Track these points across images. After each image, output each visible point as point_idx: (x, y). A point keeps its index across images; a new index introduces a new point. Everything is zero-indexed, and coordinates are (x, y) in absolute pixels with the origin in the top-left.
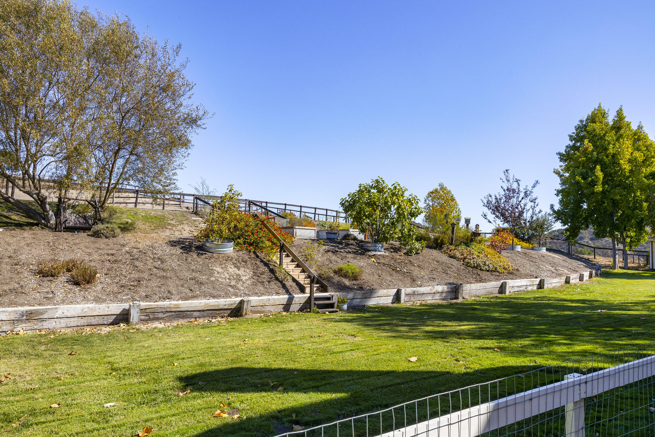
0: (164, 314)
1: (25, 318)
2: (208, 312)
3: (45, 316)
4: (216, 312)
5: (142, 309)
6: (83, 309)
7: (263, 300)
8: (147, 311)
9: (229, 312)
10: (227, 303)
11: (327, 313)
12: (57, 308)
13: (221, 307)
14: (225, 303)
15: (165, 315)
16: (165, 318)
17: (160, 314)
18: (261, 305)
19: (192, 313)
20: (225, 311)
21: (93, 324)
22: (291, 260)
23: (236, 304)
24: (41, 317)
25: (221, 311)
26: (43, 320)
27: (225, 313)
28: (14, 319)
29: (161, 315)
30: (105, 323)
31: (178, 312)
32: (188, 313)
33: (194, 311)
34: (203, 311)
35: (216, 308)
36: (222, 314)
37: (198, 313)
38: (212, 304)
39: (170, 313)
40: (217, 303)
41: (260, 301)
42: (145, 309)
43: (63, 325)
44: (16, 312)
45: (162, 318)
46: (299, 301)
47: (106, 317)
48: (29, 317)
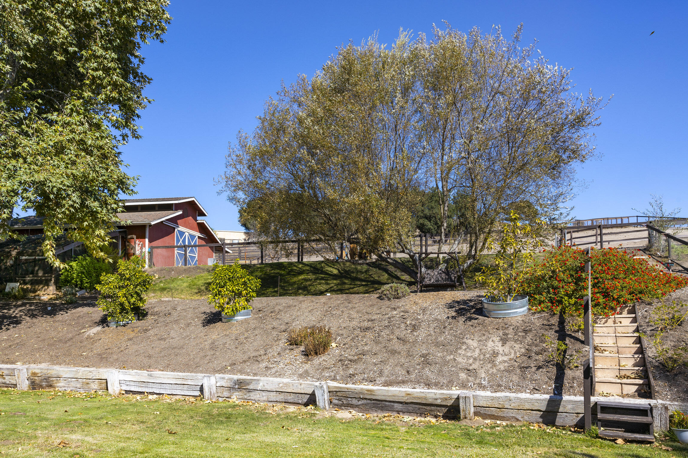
0: (358, 401)
1: (237, 386)
2: (414, 406)
3: (251, 387)
4: (425, 407)
5: (332, 392)
6: (279, 384)
7: (499, 398)
8: (338, 394)
9: (445, 410)
10: (438, 396)
11: (620, 441)
12: (258, 380)
13: (430, 401)
14: (435, 397)
15: (360, 403)
16: (361, 406)
17: (354, 399)
18: (497, 406)
19: (392, 404)
20: (439, 408)
21: (289, 401)
22: (635, 328)
23: (453, 400)
24: (248, 387)
25: (433, 408)
26: (250, 391)
27: (439, 411)
28: (230, 386)
29: (355, 402)
30: (300, 402)
31: (374, 400)
32: (387, 403)
33: (394, 402)
34: (406, 403)
35: (424, 402)
36: (434, 411)
37: (401, 405)
38: (416, 395)
39: (365, 401)
40: (423, 395)
41: (493, 399)
42: (336, 392)
43: (265, 398)
44: (230, 379)
45: (357, 406)
46: (573, 409)
47: (300, 396)
48: (240, 385)
